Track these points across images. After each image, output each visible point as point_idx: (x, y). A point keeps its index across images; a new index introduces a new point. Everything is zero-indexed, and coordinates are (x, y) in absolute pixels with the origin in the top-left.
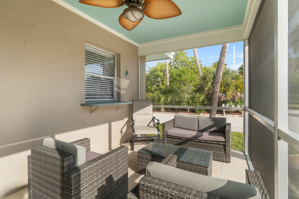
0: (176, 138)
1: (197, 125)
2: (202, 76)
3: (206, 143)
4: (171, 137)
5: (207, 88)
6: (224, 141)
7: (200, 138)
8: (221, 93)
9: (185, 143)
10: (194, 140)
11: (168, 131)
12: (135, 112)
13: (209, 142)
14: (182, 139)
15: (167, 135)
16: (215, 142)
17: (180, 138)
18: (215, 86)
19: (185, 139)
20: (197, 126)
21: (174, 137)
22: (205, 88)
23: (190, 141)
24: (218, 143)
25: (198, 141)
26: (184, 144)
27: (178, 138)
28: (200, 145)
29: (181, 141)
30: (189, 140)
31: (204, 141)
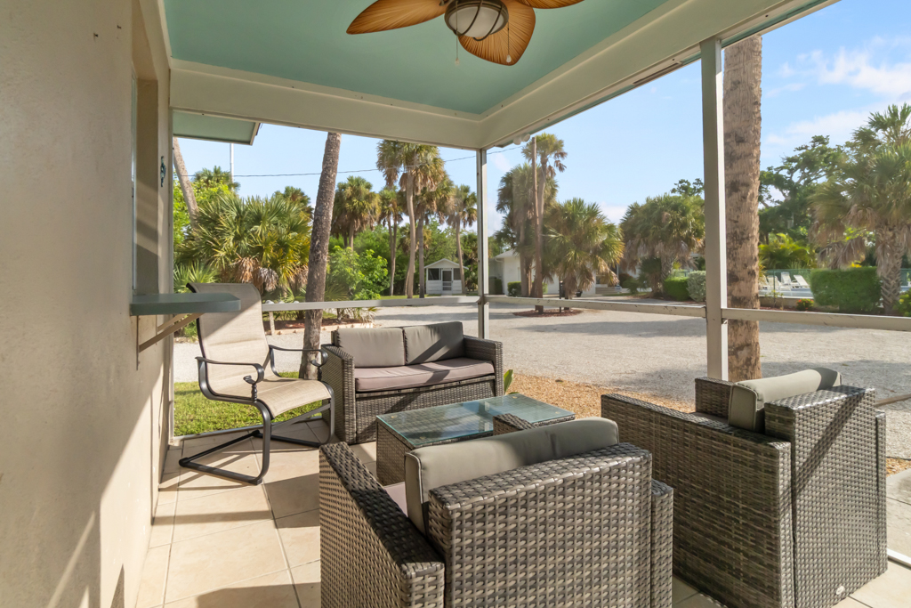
0: (386, 393)
1: (403, 349)
2: (196, 213)
3: (460, 386)
4: (372, 394)
5: (222, 253)
6: (493, 371)
7: (447, 378)
8: (266, 270)
9: (410, 401)
10: (434, 387)
11: (360, 381)
12: (208, 335)
13: (464, 382)
14: (403, 391)
15: (357, 392)
16: (476, 380)
17: (397, 392)
18: (318, 246)
19: (411, 390)
20: (403, 353)
21: (379, 394)
22: (217, 253)
23: (423, 392)
24: (481, 378)
25: (443, 386)
26: (407, 405)
27: (393, 392)
28: (447, 397)
29: (398, 399)
30: (421, 390)
31: (454, 384)
